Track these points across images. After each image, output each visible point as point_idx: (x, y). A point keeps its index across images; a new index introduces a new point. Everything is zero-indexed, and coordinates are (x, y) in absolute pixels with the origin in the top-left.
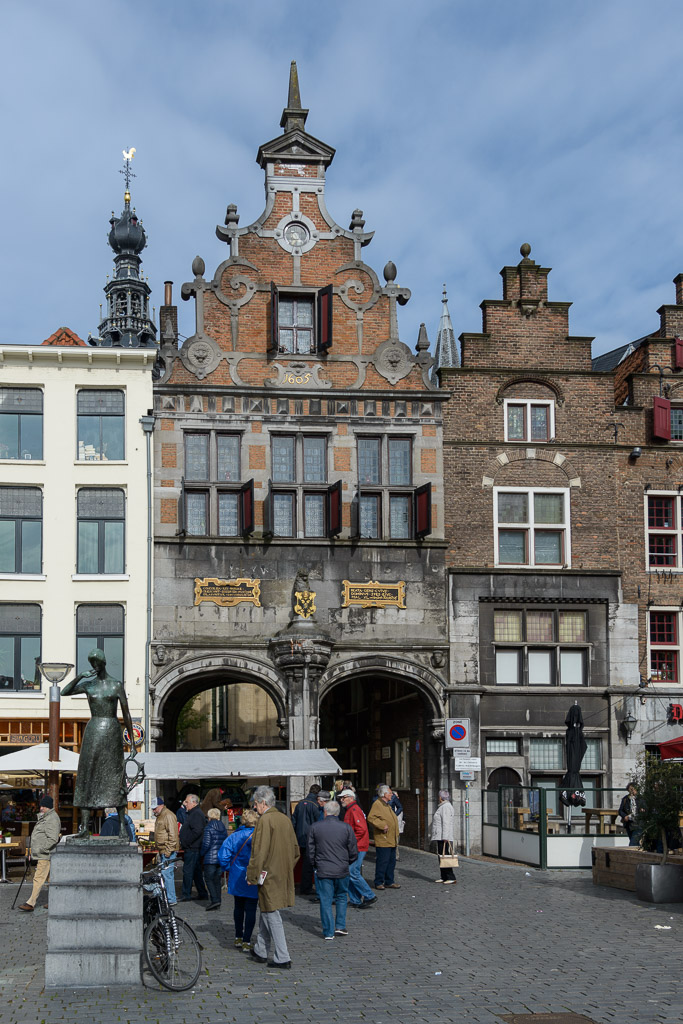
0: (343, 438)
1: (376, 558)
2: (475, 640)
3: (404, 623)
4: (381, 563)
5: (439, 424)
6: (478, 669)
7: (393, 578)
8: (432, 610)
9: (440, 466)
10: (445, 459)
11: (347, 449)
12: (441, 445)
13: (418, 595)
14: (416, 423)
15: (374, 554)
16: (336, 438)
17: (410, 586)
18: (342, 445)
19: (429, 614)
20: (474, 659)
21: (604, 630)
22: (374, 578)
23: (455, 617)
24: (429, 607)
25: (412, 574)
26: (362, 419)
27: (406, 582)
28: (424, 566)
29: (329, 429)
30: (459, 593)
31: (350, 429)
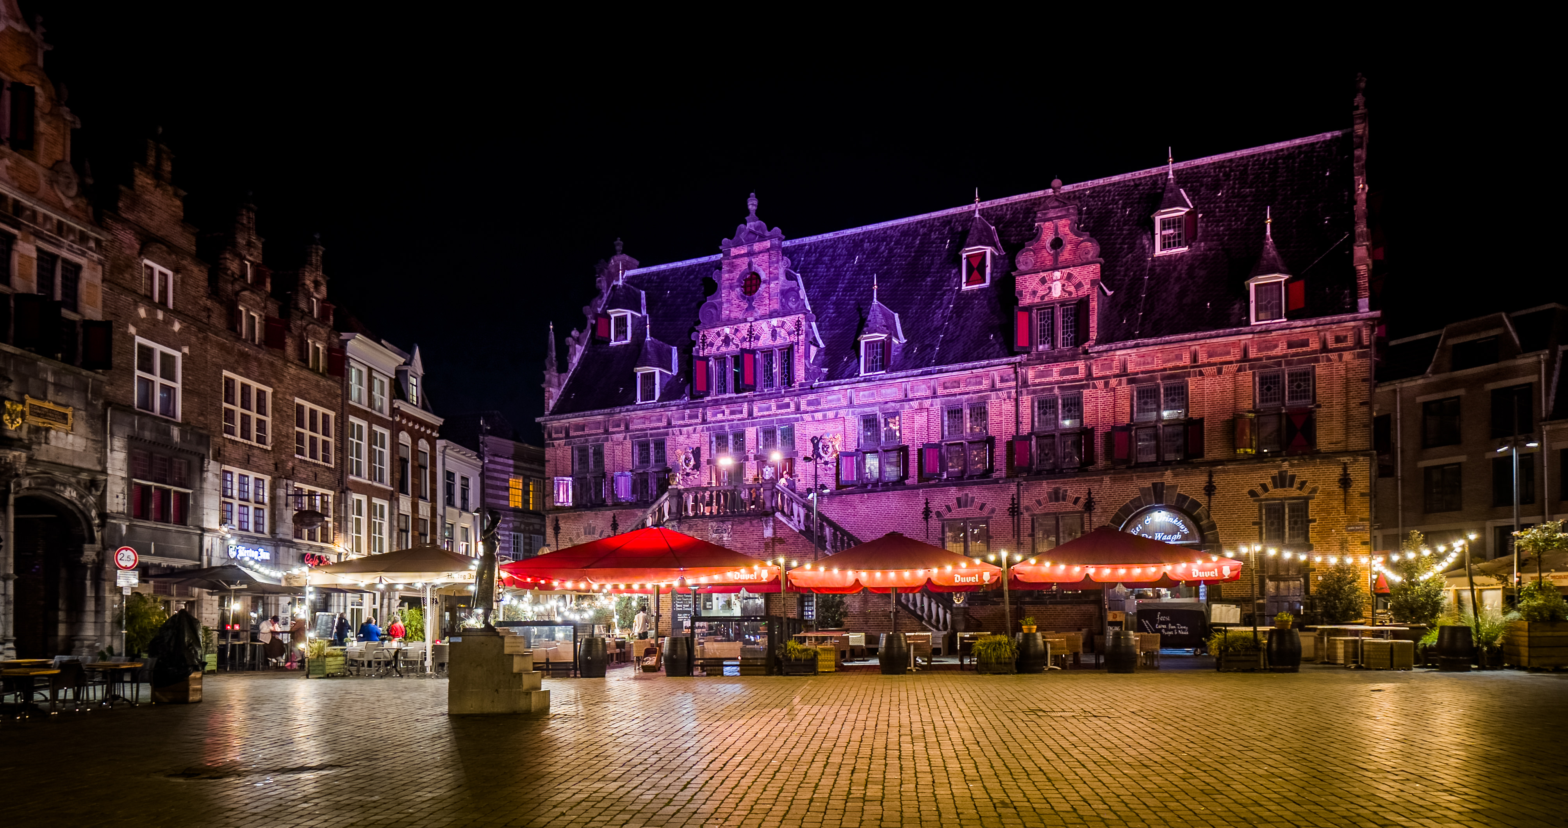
0: (27, 246)
1: (51, 379)
2: (124, 475)
3: (70, 448)
4: (54, 384)
5: (100, 262)
6: (126, 501)
7: (63, 402)
8: (93, 440)
9: (99, 303)
10: (104, 298)
11: (30, 258)
12: (100, 282)
13: (82, 423)
14: (83, 254)
15: (49, 374)
16: (20, 242)
17: (76, 413)
18: (27, 253)
19: (90, 444)
20: (123, 493)
21: (198, 480)
22: (49, 397)
23: (112, 450)
24: (90, 436)
25: (76, 400)
26: (42, 233)
27: (74, 408)
28: (87, 396)
29: (15, 232)
30: (115, 429)
31: (32, 238)
